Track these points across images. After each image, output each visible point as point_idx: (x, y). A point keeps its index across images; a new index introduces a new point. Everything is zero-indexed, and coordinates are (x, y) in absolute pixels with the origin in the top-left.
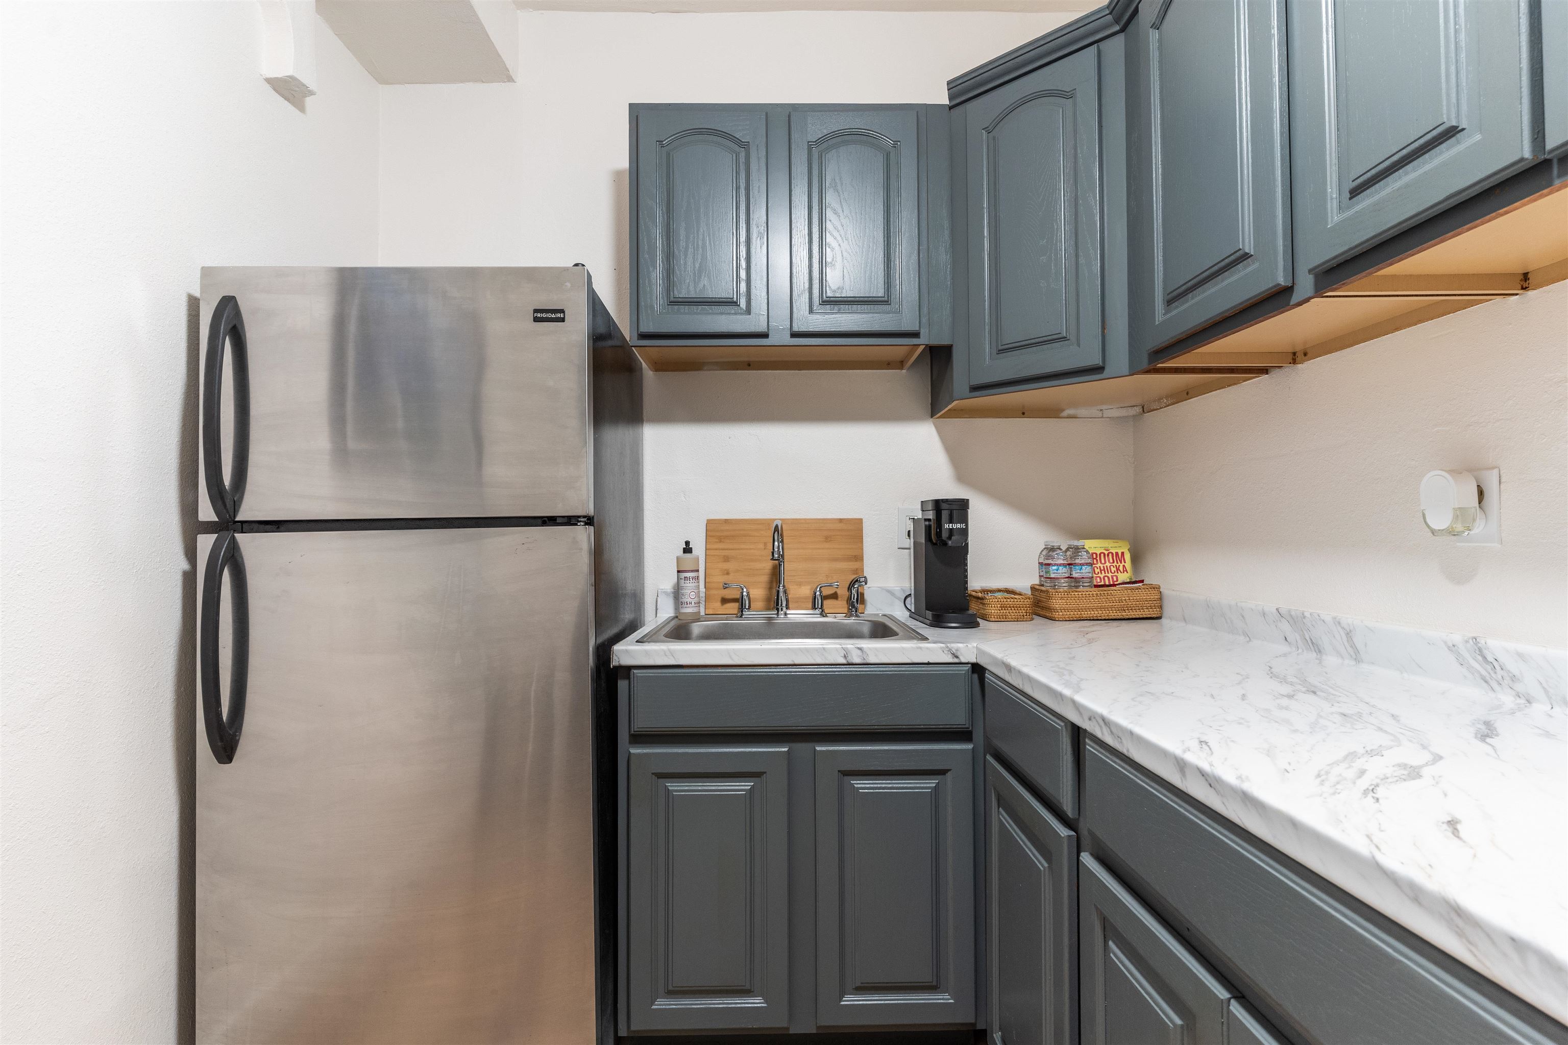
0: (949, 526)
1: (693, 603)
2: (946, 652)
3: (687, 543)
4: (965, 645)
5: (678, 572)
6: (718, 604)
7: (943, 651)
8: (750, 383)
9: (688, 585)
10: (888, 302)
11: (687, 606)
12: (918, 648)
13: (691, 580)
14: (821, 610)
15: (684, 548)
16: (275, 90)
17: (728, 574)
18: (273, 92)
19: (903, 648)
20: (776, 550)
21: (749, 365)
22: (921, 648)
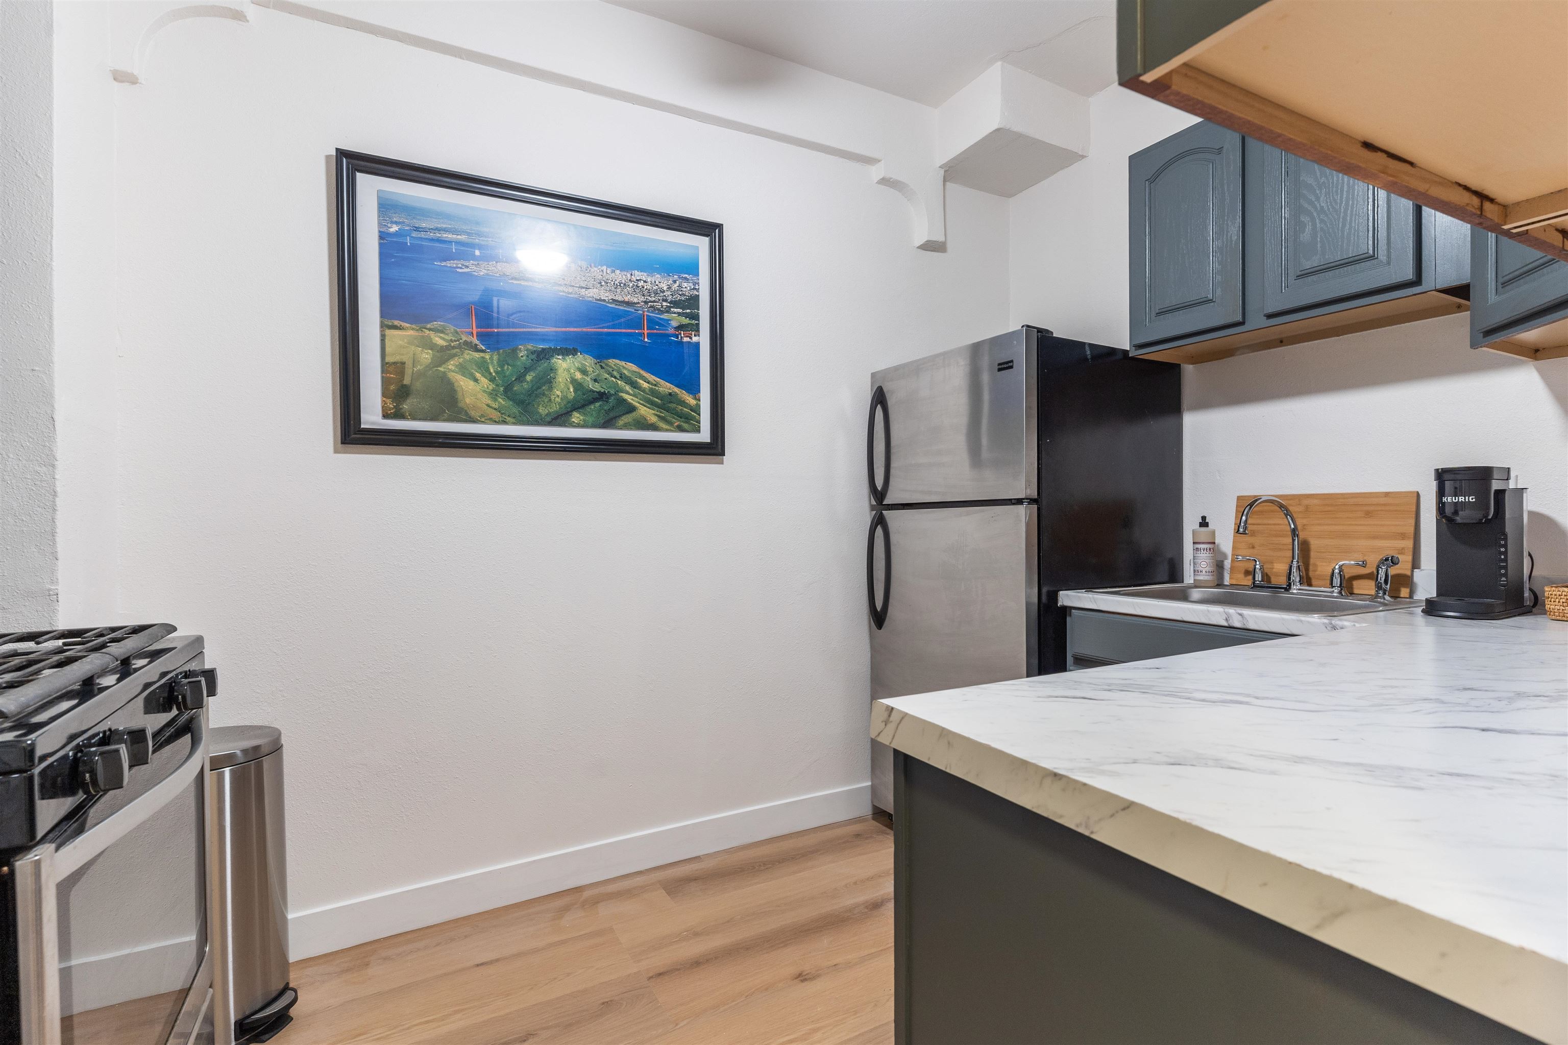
0: (1447, 499)
1: (1204, 572)
2: (1329, 628)
3: (1204, 518)
4: (1353, 624)
5: (1194, 543)
6: (1241, 576)
7: (1326, 627)
8: (1285, 358)
9: (1201, 555)
10: (1375, 256)
11: (1198, 574)
12: (1298, 620)
13: (1202, 550)
14: (1339, 589)
15: (1200, 523)
16: (923, 250)
17: (1253, 547)
18: (923, 251)
19: (1283, 619)
20: (1242, 524)
21: (1281, 342)
22: (1301, 621)
